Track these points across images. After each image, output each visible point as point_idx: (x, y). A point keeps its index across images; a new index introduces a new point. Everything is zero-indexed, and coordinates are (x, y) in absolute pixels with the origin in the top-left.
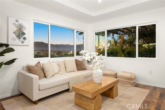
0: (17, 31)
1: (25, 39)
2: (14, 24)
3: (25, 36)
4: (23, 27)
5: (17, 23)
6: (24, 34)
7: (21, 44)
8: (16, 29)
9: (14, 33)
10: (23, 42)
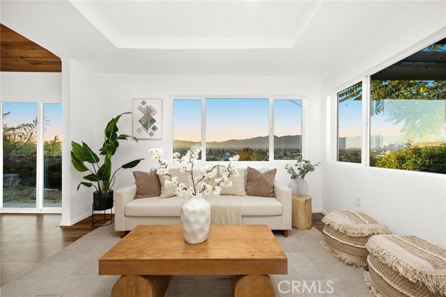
0: (143, 117)
1: (154, 128)
2: (140, 108)
3: (155, 124)
4: (151, 111)
5: (143, 107)
6: (153, 121)
7: (149, 137)
8: (143, 115)
9: (140, 121)
10: (151, 134)
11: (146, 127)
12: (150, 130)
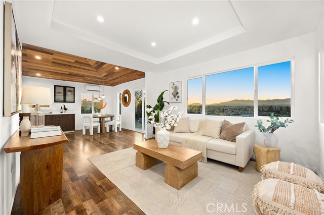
0: (174, 92)
3: (178, 95)
4: (177, 88)
5: (174, 86)
7: (176, 101)
9: (172, 94)
11: (175, 96)
12: (176, 98)
